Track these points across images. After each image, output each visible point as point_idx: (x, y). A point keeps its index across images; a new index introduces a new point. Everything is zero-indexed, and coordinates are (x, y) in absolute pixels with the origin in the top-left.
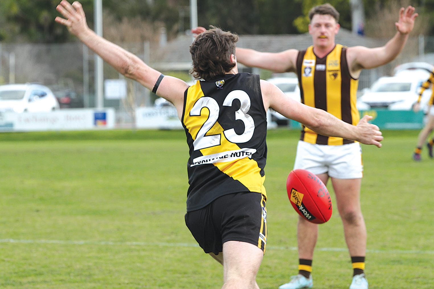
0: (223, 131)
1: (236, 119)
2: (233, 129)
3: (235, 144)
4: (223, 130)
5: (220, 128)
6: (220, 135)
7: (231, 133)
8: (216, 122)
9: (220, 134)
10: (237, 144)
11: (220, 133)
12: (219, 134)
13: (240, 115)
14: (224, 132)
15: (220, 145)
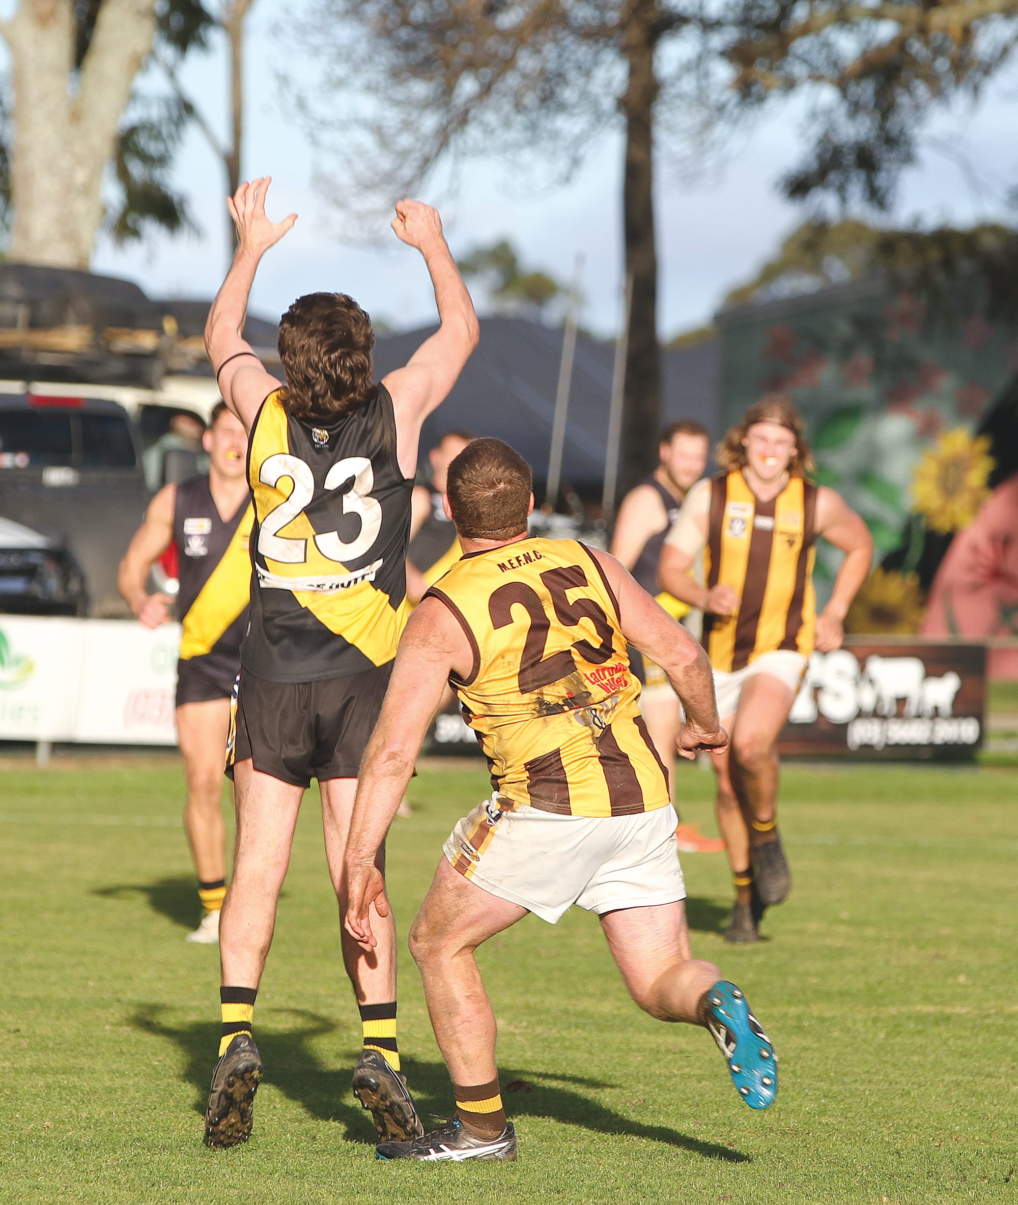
0: (314, 537)
1: (344, 513)
2: (335, 533)
3: (339, 564)
4: (315, 533)
5: (308, 528)
6: (304, 541)
7: (330, 541)
8: (301, 512)
9: (306, 540)
10: (343, 563)
11: (306, 537)
12: (303, 539)
13: (351, 503)
14: (316, 536)
15: (305, 561)
